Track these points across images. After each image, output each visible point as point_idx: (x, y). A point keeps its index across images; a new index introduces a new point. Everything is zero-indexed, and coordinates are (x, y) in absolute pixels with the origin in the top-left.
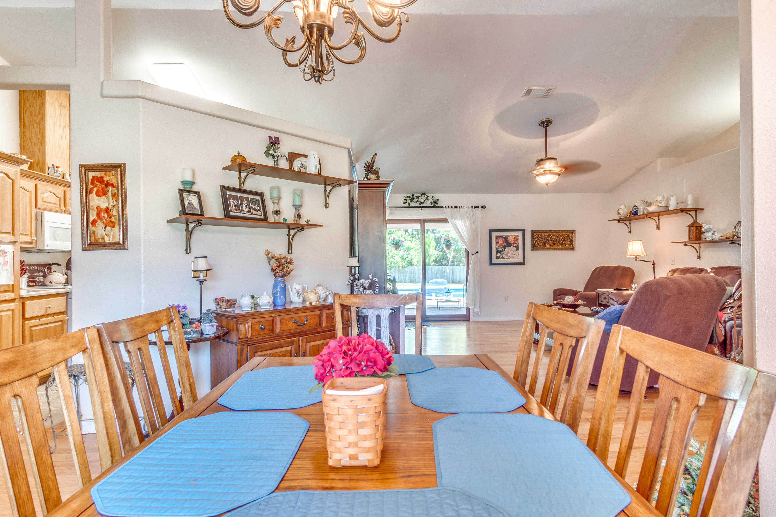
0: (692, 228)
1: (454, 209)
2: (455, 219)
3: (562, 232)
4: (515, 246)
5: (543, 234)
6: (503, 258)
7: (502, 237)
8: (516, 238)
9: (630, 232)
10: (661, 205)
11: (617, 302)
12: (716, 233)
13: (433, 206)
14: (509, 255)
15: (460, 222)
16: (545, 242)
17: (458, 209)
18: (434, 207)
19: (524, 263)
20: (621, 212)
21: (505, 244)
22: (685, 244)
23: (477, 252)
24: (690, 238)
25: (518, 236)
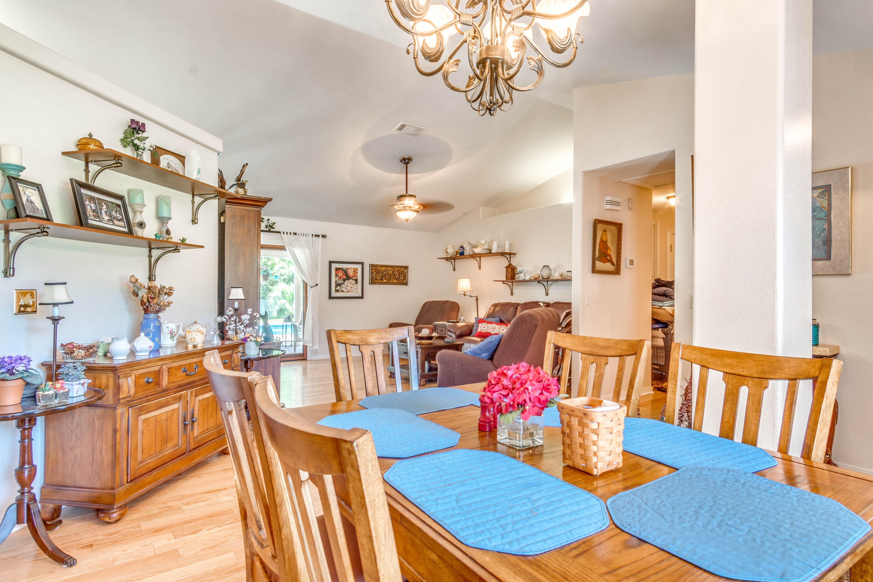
0: (509, 269)
1: (292, 235)
2: (294, 247)
3: (397, 267)
4: (355, 280)
5: (380, 268)
6: (342, 291)
7: (342, 269)
8: (355, 271)
9: (454, 270)
10: (484, 248)
11: (455, 333)
12: (526, 275)
13: (267, 230)
14: (348, 288)
15: (299, 251)
16: (383, 276)
17: (297, 236)
18: (269, 231)
19: (362, 297)
20: (449, 251)
21: (345, 277)
22: (504, 282)
23: (317, 285)
24: (507, 277)
25: (357, 269)
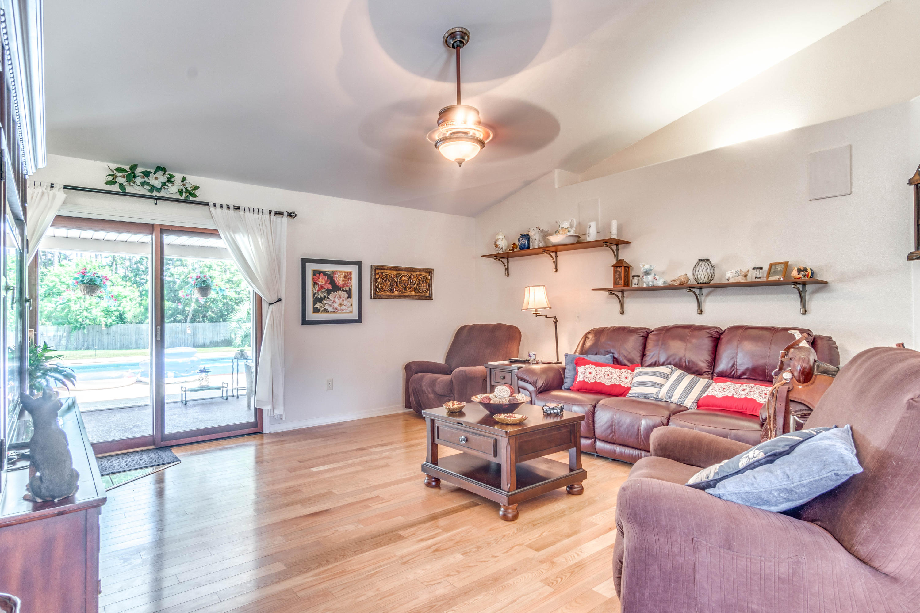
0: (618, 269)
1: (232, 211)
2: (234, 232)
3: (416, 270)
4: (346, 291)
5: (389, 272)
6: (326, 311)
7: (324, 273)
8: (348, 276)
9: (507, 274)
10: (569, 234)
12: (658, 277)
13: (183, 198)
14: (336, 305)
15: (245, 239)
16: (393, 286)
17: (242, 212)
18: (187, 201)
19: (359, 320)
20: (500, 243)
21: (330, 287)
22: (608, 291)
23: (279, 300)
24: (614, 284)
25: (350, 273)
